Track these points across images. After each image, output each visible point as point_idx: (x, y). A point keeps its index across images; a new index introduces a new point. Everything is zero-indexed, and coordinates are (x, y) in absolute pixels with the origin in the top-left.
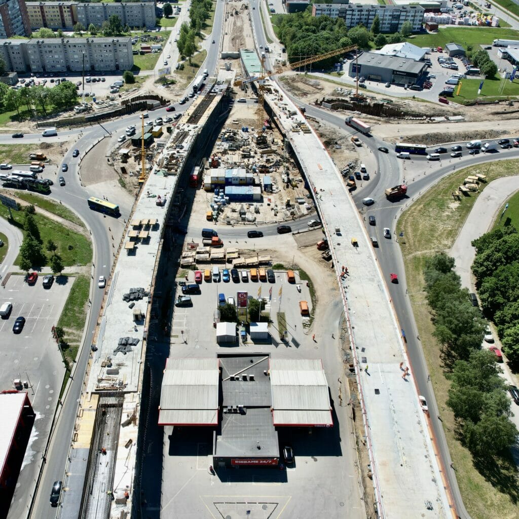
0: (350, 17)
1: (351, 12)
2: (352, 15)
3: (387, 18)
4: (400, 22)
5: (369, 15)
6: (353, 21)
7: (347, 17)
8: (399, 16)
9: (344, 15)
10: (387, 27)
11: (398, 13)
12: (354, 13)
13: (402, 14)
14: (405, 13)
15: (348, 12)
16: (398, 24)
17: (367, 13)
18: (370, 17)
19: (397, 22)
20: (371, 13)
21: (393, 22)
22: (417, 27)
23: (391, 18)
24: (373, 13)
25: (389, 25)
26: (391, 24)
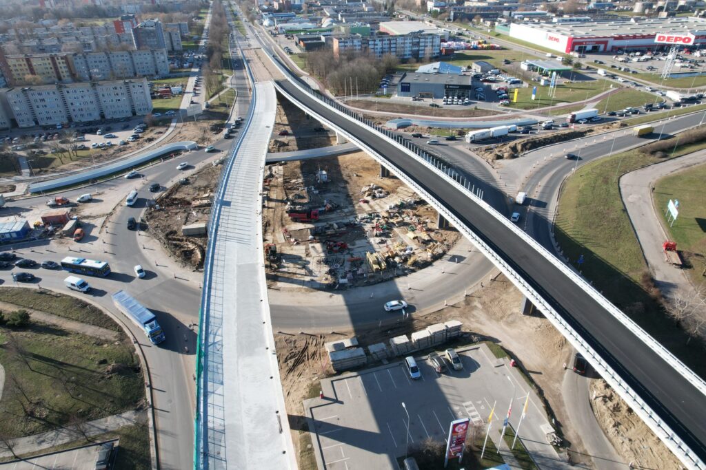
0: (372, 47)
1: (373, 42)
2: (375, 45)
3: (408, 45)
4: (421, 48)
5: (390, 44)
8: (419, 43)
9: (366, 46)
10: (409, 55)
11: (418, 40)
13: (421, 40)
14: (424, 40)
15: (370, 43)
17: (388, 42)
19: (417, 48)
21: (414, 49)
23: (411, 45)
24: (394, 41)
25: (410, 53)
26: (412, 51)
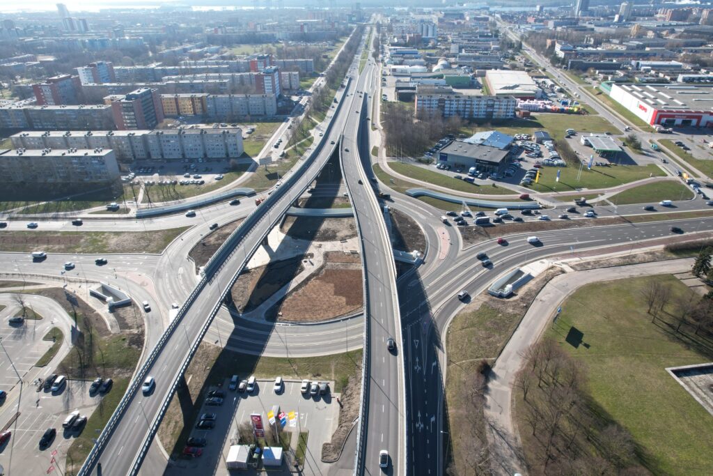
0: (448, 106)
1: (449, 102)
2: (451, 104)
4: (495, 110)
5: (465, 104)
6: (451, 109)
7: (446, 106)
8: (493, 105)
9: (442, 104)
10: (484, 115)
11: (492, 103)
12: (452, 102)
13: (496, 103)
14: (498, 103)
15: (446, 102)
16: (492, 112)
17: (464, 102)
18: (467, 106)
19: (491, 110)
20: (467, 103)
21: (488, 110)
22: (510, 114)
23: (485, 106)
24: (470, 102)
25: (485, 113)
26: (486, 112)
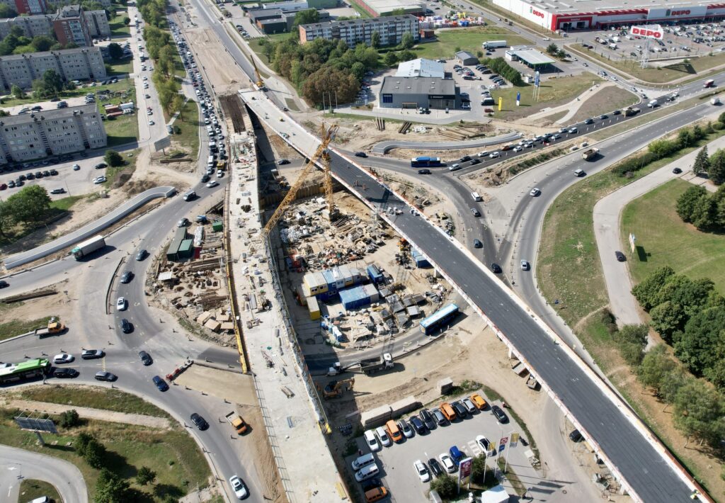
0: (344, 35)
1: (344, 30)
2: (347, 32)
3: (383, 31)
4: (398, 33)
5: (364, 30)
6: (349, 38)
7: (342, 35)
8: (395, 27)
9: (337, 34)
10: (386, 41)
11: (394, 25)
12: (348, 30)
14: (400, 25)
15: (341, 31)
16: (396, 36)
17: (362, 28)
18: (366, 32)
19: (394, 34)
21: (390, 34)
22: (415, 36)
23: (386, 30)
26: (388, 36)
